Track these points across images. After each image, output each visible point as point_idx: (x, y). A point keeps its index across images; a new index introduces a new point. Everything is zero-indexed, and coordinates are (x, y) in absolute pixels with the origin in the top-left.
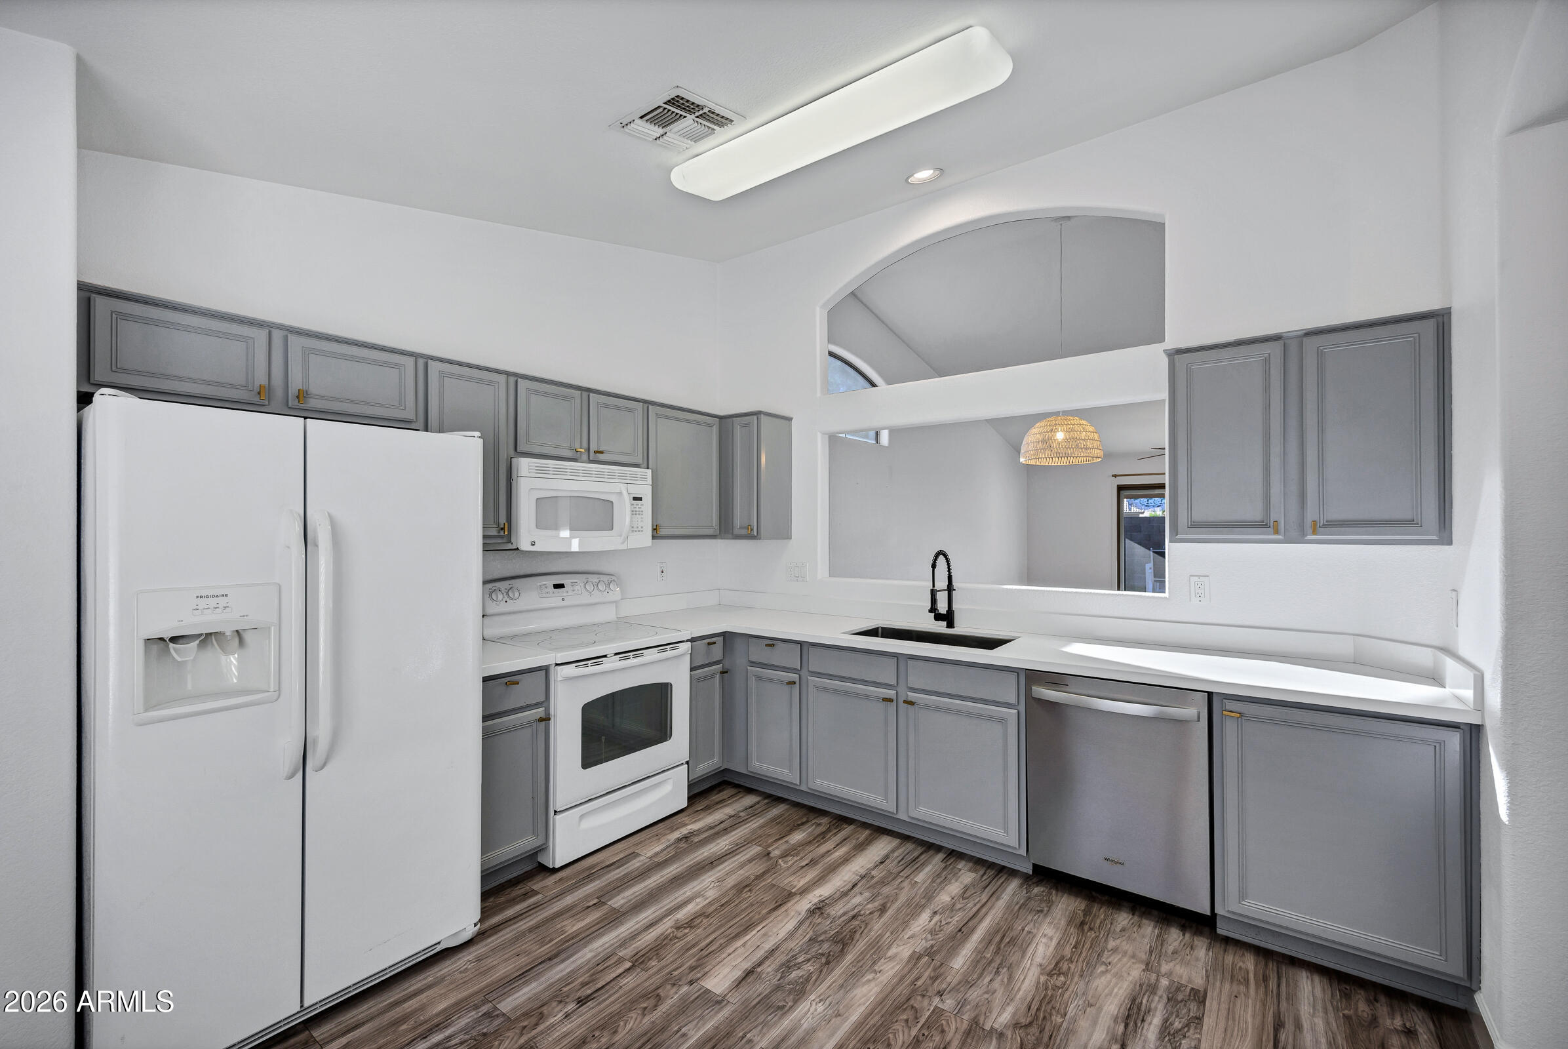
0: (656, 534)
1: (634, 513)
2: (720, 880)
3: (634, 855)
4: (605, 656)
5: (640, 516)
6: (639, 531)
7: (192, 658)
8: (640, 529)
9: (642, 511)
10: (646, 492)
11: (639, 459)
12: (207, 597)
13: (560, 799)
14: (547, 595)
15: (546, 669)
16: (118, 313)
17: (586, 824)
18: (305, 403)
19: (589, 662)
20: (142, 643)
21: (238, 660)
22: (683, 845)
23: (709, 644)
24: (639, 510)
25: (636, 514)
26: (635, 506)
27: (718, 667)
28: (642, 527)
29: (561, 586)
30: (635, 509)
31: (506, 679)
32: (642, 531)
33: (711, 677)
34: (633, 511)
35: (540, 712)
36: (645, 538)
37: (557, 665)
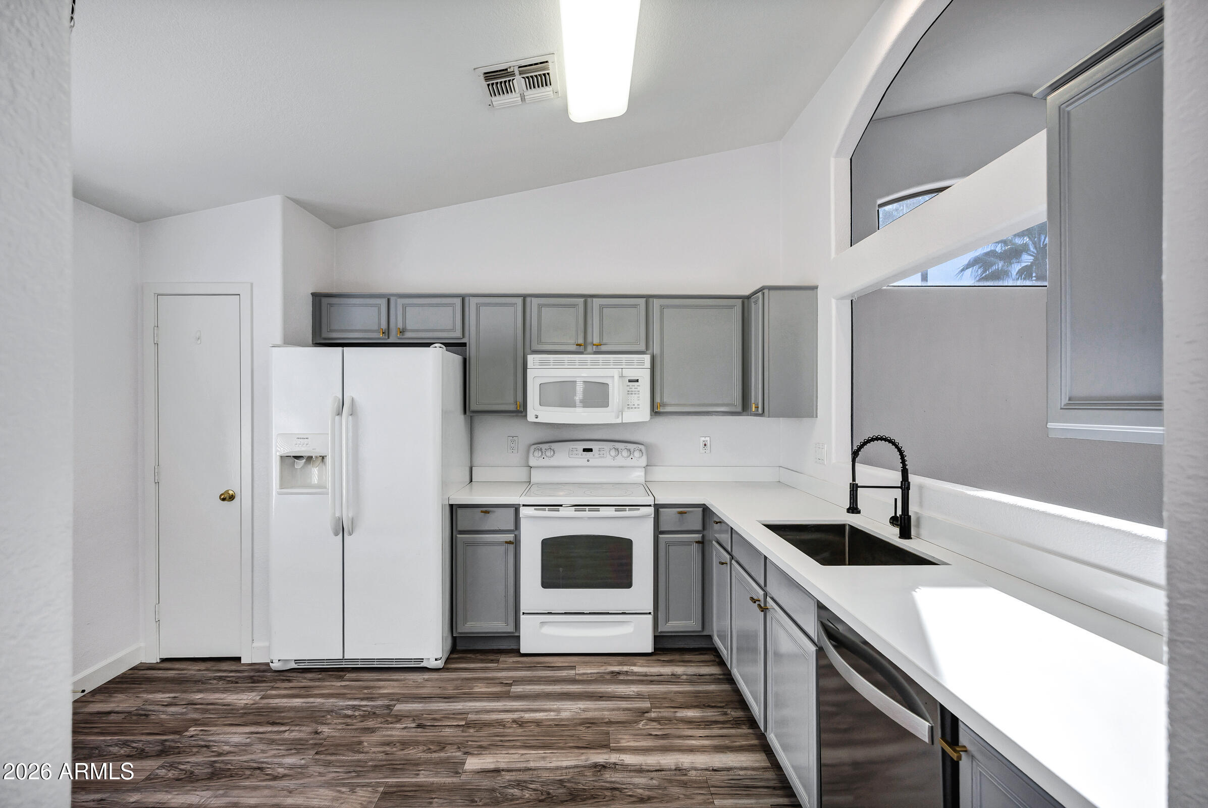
0: (655, 412)
1: (630, 393)
2: (584, 710)
3: (573, 668)
4: (561, 506)
5: (637, 395)
6: (636, 408)
7: (300, 467)
8: (636, 406)
9: (639, 391)
10: (644, 376)
11: (642, 347)
12: (301, 438)
13: (525, 605)
14: (576, 456)
15: (516, 508)
16: (330, 304)
17: (546, 630)
18: (403, 335)
19: (547, 508)
20: (278, 458)
21: (318, 471)
22: (608, 677)
23: (681, 513)
24: (636, 390)
25: (631, 394)
26: (631, 387)
27: (698, 537)
28: (638, 405)
29: (590, 450)
30: (630, 390)
31: (484, 509)
32: (638, 408)
33: (688, 543)
34: (629, 391)
35: (510, 537)
36: (642, 413)
37: (524, 505)
